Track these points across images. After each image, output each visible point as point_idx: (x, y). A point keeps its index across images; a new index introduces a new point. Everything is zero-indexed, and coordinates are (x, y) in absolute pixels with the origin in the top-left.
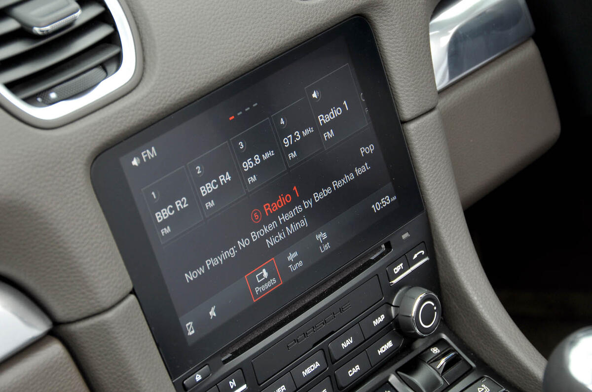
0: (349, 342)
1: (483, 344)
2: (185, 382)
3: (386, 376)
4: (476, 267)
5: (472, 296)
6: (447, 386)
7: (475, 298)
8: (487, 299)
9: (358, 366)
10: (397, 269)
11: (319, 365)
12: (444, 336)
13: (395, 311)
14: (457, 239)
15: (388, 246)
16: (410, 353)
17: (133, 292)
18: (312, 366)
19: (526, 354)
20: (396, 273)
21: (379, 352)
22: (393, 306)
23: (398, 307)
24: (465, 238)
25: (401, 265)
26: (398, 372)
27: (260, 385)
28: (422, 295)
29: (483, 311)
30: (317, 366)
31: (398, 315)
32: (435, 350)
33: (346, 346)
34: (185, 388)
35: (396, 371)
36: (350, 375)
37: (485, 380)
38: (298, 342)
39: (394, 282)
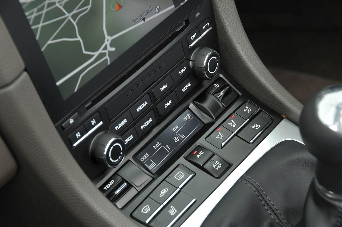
0: (165, 86)
1: (245, 80)
2: (63, 125)
3: (187, 105)
4: (241, 32)
5: (239, 50)
6: (225, 108)
7: (241, 52)
8: (249, 52)
9: (170, 101)
10: (193, 37)
11: (147, 103)
12: (221, 76)
13: (192, 64)
14: (230, 14)
15: (187, 22)
16: (201, 88)
17: (26, 70)
18: (143, 104)
19: (273, 86)
20: (192, 39)
21: (183, 90)
22: (191, 61)
23: (194, 61)
24: (234, 13)
25: (195, 34)
26: (194, 102)
27: (110, 120)
28: (210, 53)
29: (246, 60)
30: (146, 104)
31: (194, 66)
32: (216, 86)
33: (163, 90)
34: (63, 128)
35: (193, 101)
36: (166, 107)
37: (248, 103)
38: (133, 90)
39: (192, 45)
